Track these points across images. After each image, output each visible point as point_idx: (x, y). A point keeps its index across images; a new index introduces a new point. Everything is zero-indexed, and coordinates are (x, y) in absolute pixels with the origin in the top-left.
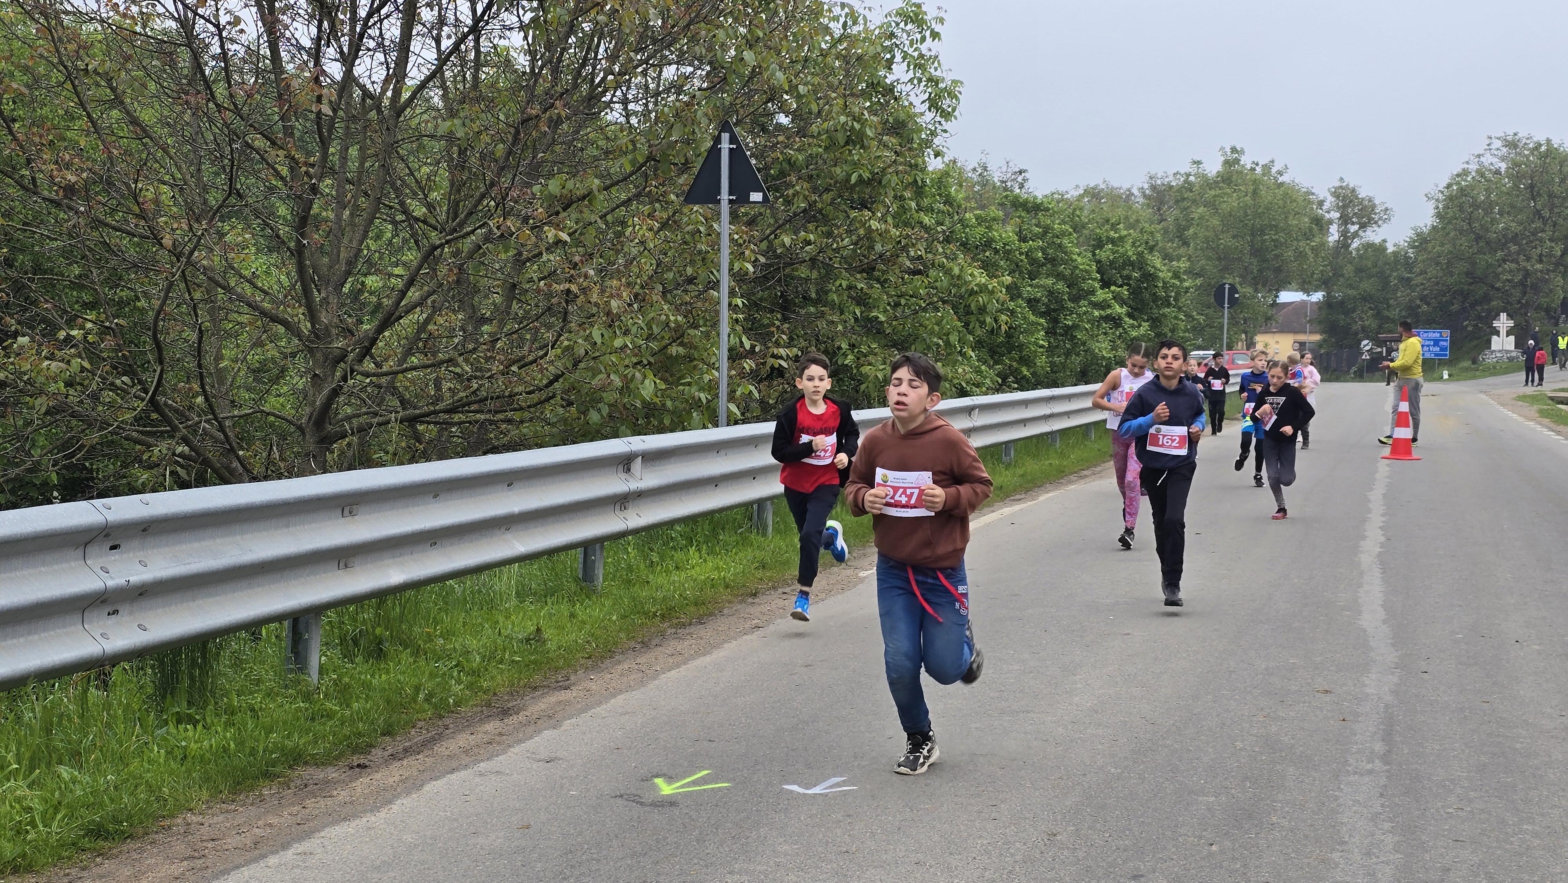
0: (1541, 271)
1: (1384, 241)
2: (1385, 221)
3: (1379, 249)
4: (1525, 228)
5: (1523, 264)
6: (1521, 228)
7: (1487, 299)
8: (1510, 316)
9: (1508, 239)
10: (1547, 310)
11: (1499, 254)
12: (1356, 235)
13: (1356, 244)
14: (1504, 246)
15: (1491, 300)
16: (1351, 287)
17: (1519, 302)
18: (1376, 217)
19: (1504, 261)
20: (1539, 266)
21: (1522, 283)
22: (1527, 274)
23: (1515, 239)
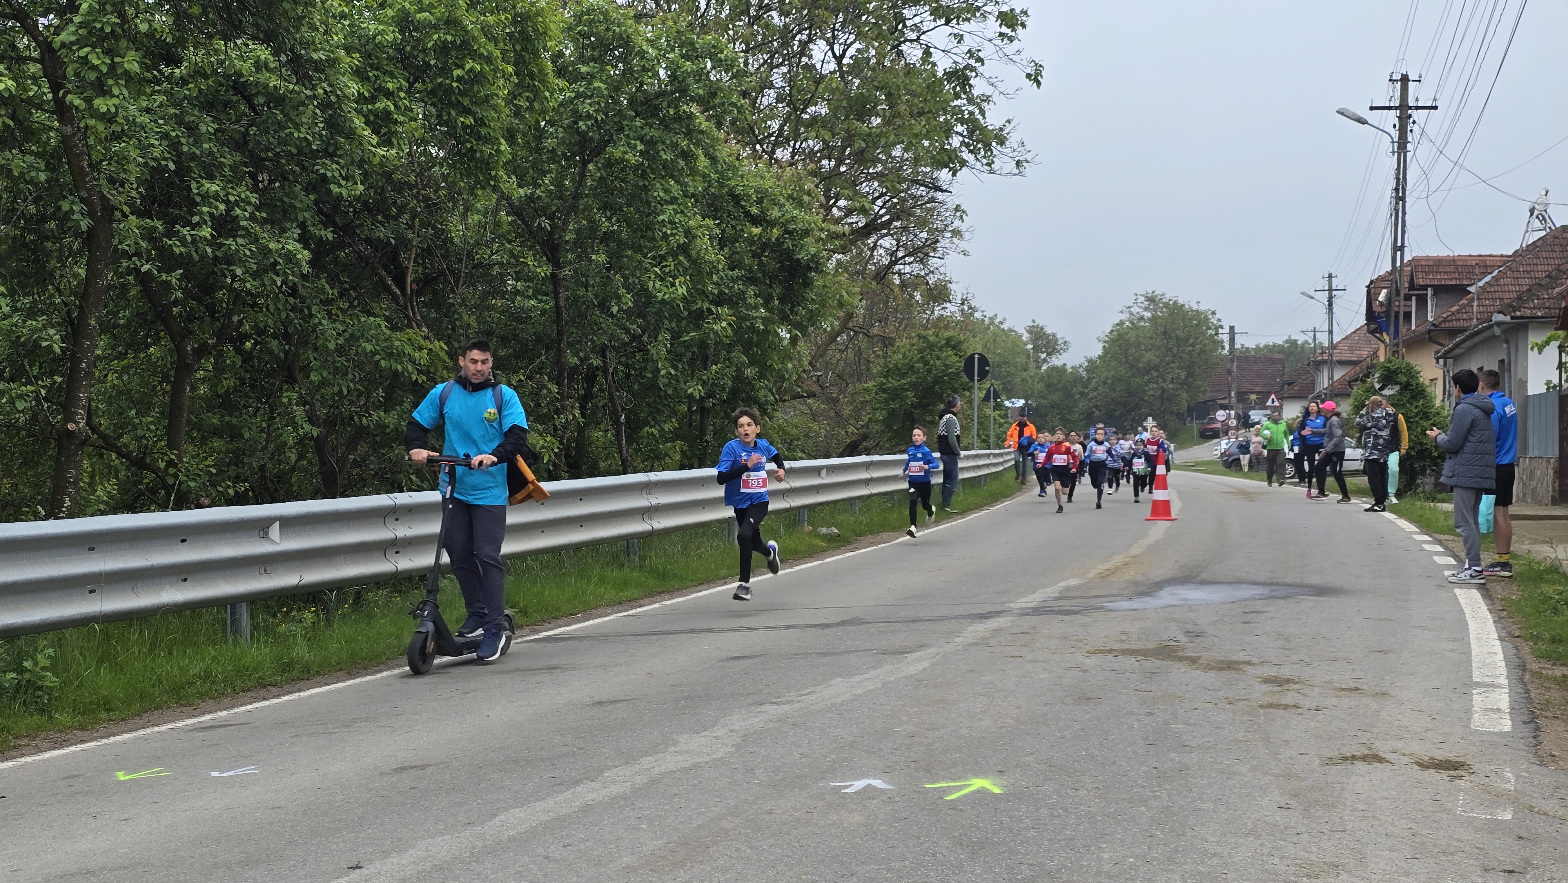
0: (1173, 389)
1: (1065, 365)
2: (1064, 351)
3: (1062, 370)
4: (1162, 361)
5: (1162, 384)
6: (1158, 360)
7: (1138, 407)
8: (1154, 419)
9: (1151, 367)
10: (1178, 415)
11: (1146, 377)
12: (1045, 360)
13: (1044, 367)
14: (1147, 372)
15: (1140, 408)
16: (1043, 398)
17: (1159, 409)
18: (1059, 348)
19: (1149, 382)
20: (1171, 386)
21: (1161, 397)
22: (1164, 391)
23: (1156, 368)
